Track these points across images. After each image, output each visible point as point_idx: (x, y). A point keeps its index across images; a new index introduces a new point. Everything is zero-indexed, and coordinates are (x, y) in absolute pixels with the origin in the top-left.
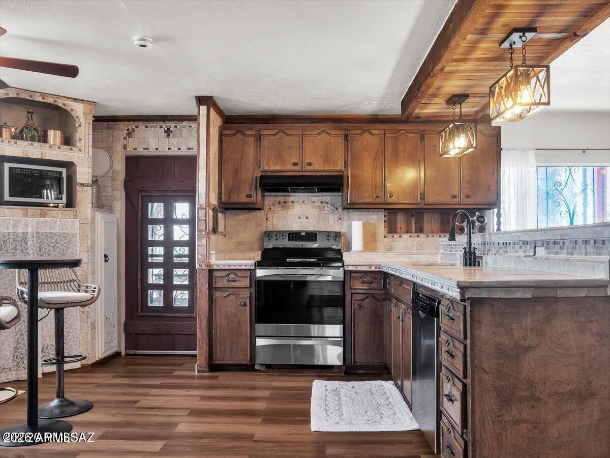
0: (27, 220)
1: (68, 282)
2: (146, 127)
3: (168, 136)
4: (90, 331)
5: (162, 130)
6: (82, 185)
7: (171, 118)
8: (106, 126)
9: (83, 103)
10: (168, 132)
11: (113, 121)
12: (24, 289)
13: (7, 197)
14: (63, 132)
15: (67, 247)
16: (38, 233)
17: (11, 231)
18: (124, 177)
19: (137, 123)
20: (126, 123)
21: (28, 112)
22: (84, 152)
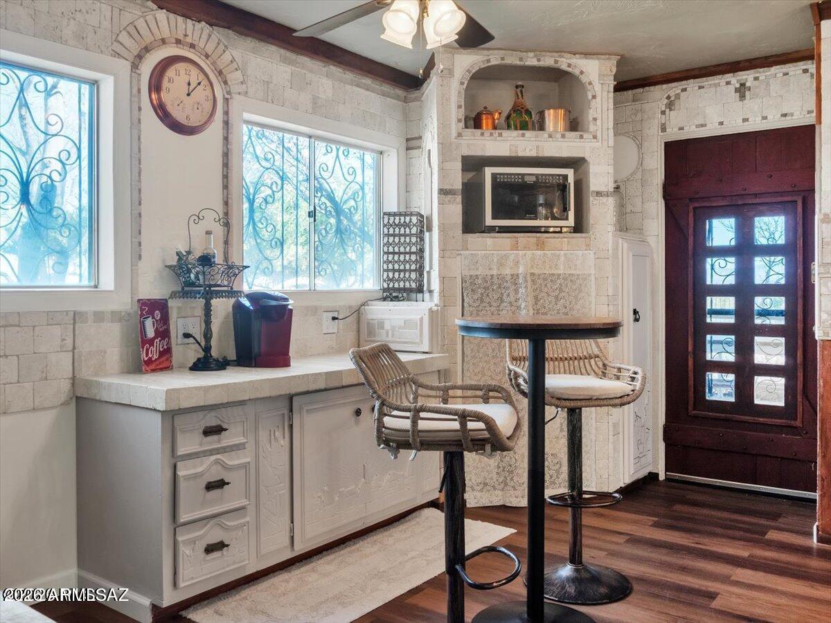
0: (518, 255)
1: (586, 358)
2: (700, 88)
3: (742, 97)
4: (611, 437)
5: (731, 88)
6: (599, 194)
7: (747, 64)
8: (631, 97)
9: (599, 59)
10: (742, 90)
11: (643, 86)
12: (519, 370)
13: (489, 221)
14: (568, 112)
15: (576, 297)
16: (532, 274)
17: (495, 272)
18: (663, 178)
19: (684, 84)
20: (665, 86)
21: (517, 87)
22: (600, 141)
